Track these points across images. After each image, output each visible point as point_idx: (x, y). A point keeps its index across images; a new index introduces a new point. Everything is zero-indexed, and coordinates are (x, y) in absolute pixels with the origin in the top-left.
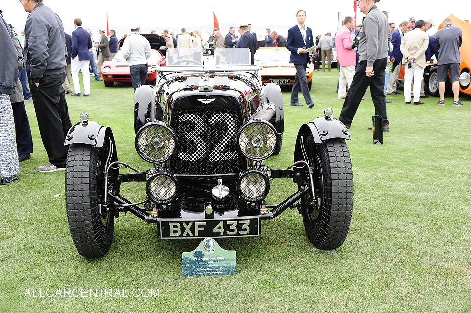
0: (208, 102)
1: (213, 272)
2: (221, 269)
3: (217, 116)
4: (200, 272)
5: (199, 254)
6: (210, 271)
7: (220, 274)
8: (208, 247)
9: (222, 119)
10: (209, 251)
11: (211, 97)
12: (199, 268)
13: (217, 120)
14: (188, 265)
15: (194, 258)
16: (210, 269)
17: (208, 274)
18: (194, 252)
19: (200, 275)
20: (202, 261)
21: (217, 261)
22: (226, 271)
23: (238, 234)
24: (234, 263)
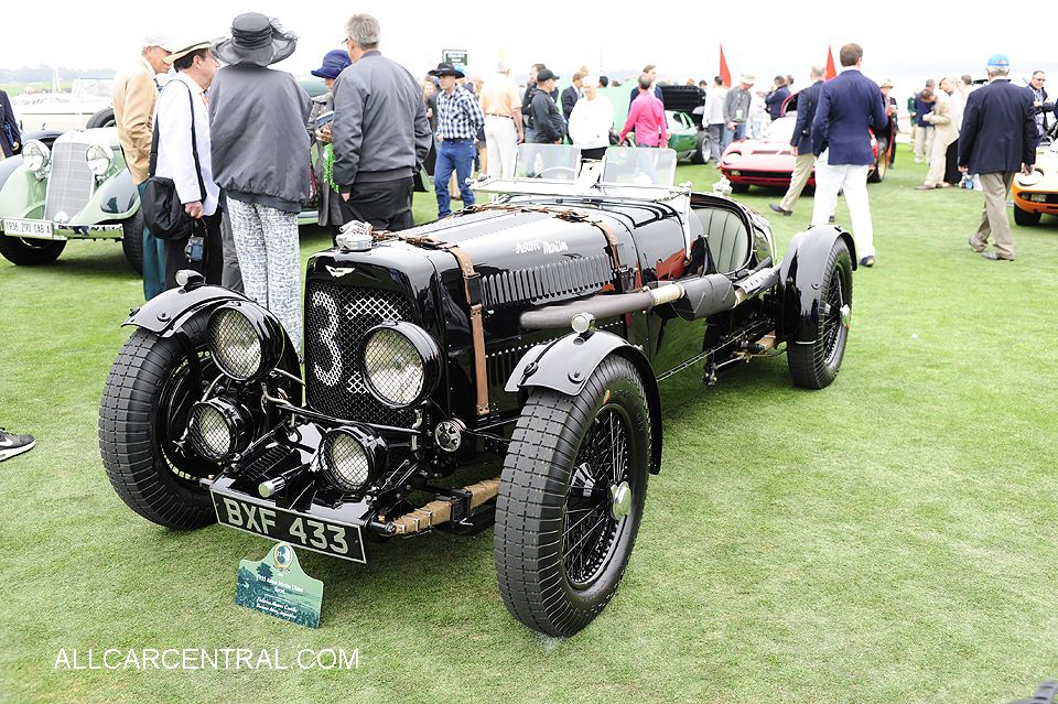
0: (339, 275)
1: (282, 613)
2: (294, 610)
3: (363, 303)
4: (261, 604)
5: (265, 571)
6: (277, 609)
7: (291, 620)
8: (282, 560)
9: (372, 311)
10: (281, 570)
11: (346, 264)
12: (262, 597)
13: (363, 311)
14: (247, 586)
15: (259, 577)
16: (278, 606)
17: (273, 614)
18: (259, 563)
19: (260, 610)
20: (269, 585)
21: (290, 593)
22: (303, 618)
23: (329, 549)
24: (316, 607)
